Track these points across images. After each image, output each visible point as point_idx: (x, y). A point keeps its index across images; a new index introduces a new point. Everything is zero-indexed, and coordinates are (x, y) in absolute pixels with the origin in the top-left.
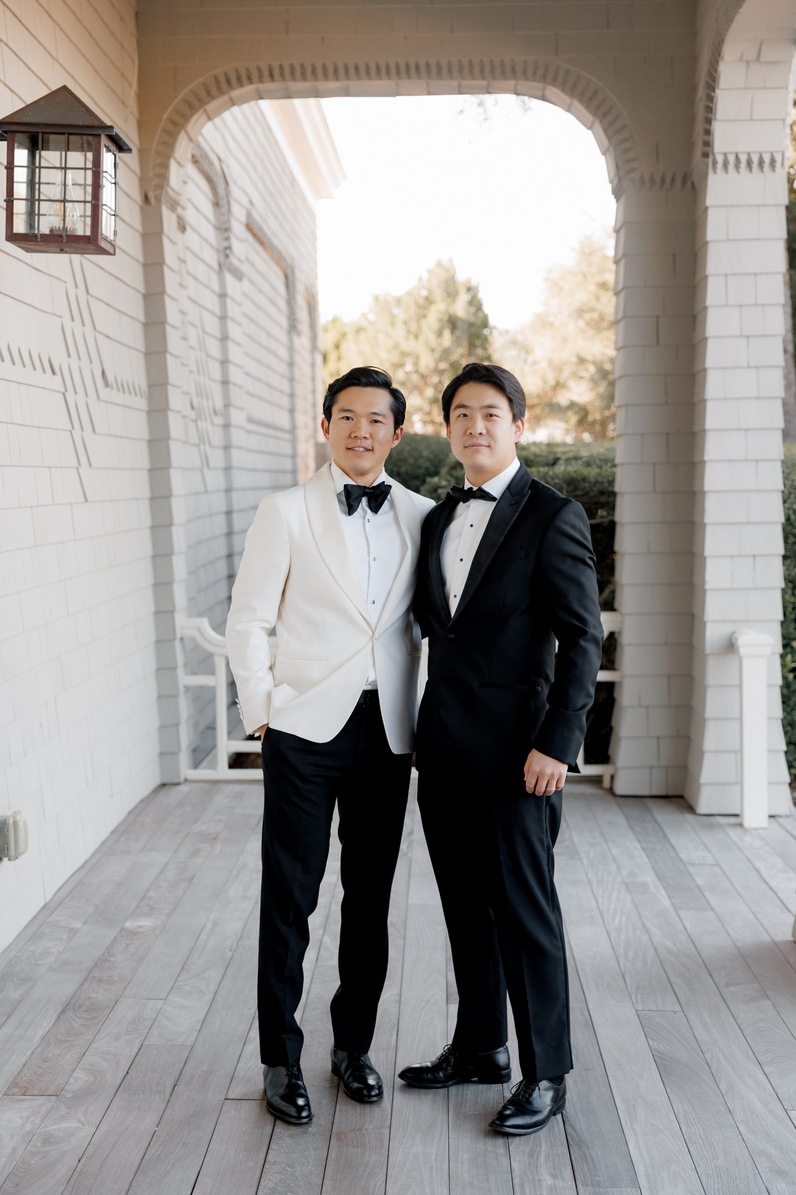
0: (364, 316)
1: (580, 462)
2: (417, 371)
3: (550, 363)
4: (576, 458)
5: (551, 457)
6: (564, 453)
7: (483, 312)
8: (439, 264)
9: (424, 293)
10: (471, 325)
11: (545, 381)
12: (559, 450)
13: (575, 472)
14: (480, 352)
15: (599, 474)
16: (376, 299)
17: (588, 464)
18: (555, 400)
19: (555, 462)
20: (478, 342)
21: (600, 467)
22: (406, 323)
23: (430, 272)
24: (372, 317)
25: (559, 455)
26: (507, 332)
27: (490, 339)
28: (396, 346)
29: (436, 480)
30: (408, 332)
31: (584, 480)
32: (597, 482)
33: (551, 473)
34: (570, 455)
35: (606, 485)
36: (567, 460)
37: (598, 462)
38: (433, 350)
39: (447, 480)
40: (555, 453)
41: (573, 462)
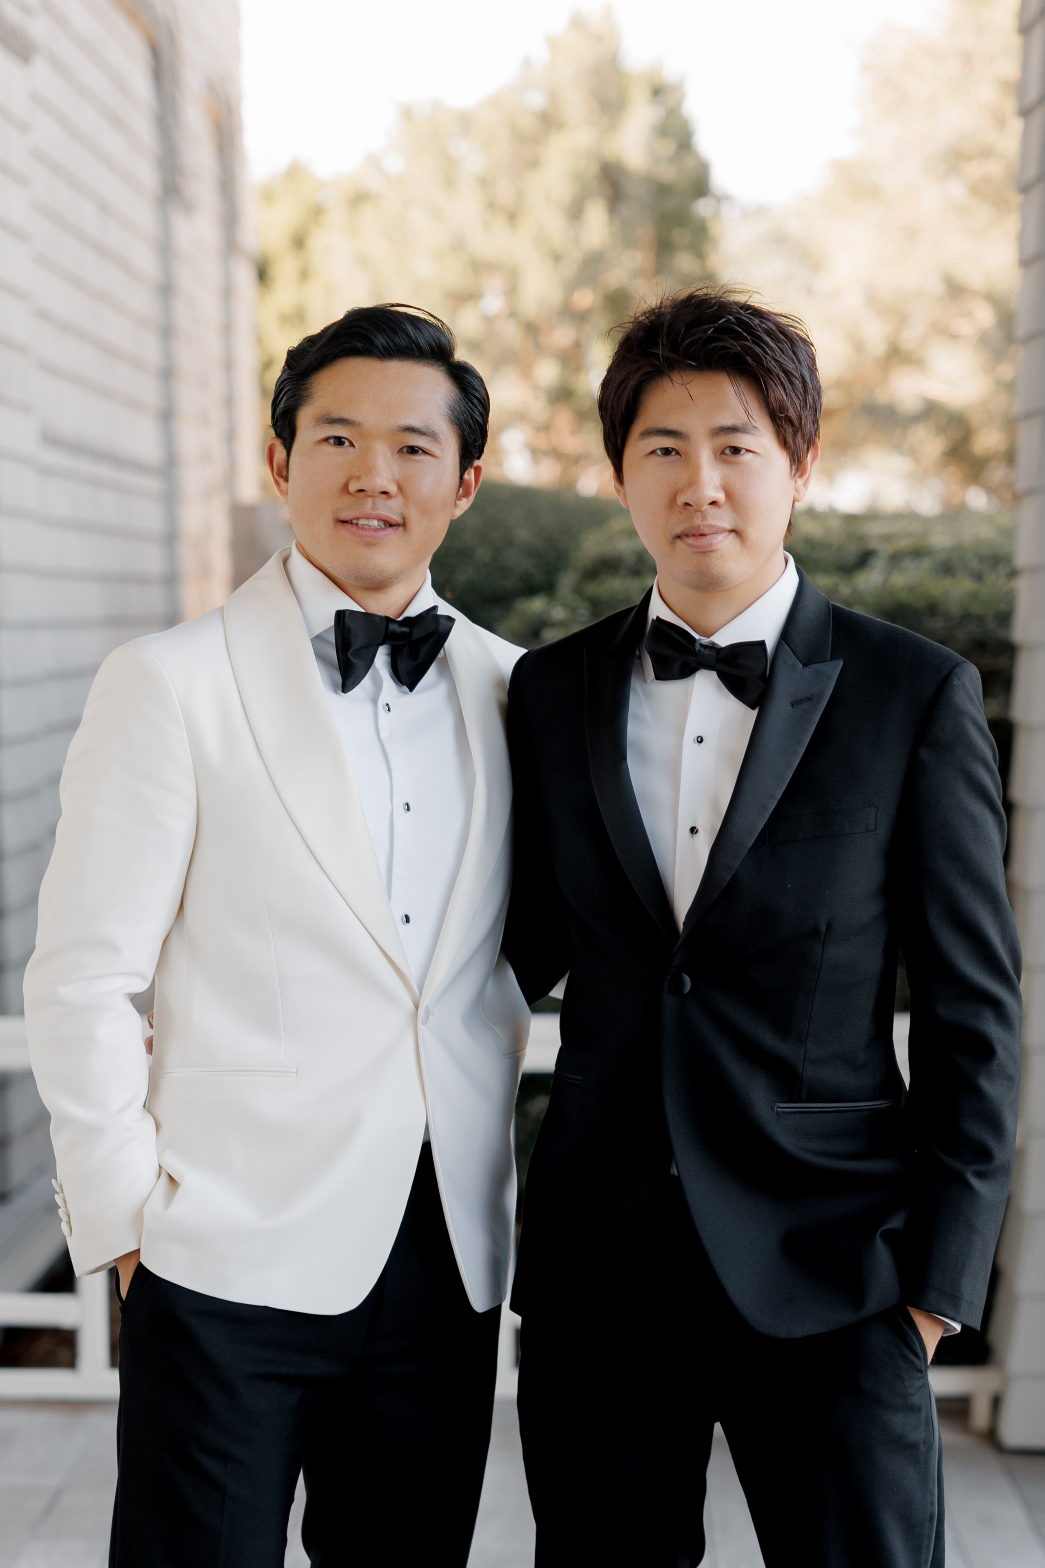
0: (373, 161)
1: (926, 563)
2: (513, 314)
3: (872, 299)
4: (918, 553)
5: (852, 550)
6: (887, 538)
7: (697, 156)
8: (578, 22)
9: (537, 100)
10: (662, 190)
11: (858, 346)
12: (874, 530)
13: (911, 589)
14: (685, 263)
15: (974, 596)
16: (407, 114)
17: (947, 568)
18: (882, 396)
19: (864, 559)
20: (680, 236)
21: (978, 577)
22: (484, 182)
23: (553, 43)
24: (395, 164)
25: (873, 545)
26: (760, 211)
27: (715, 229)
28: (458, 245)
29: (536, 605)
30: (491, 206)
31: (933, 609)
32: (967, 617)
33: (845, 590)
34: (904, 543)
35: (991, 625)
36: (896, 559)
37: (974, 564)
38: (557, 258)
39: (566, 606)
40: (861, 538)
41: (908, 563)
